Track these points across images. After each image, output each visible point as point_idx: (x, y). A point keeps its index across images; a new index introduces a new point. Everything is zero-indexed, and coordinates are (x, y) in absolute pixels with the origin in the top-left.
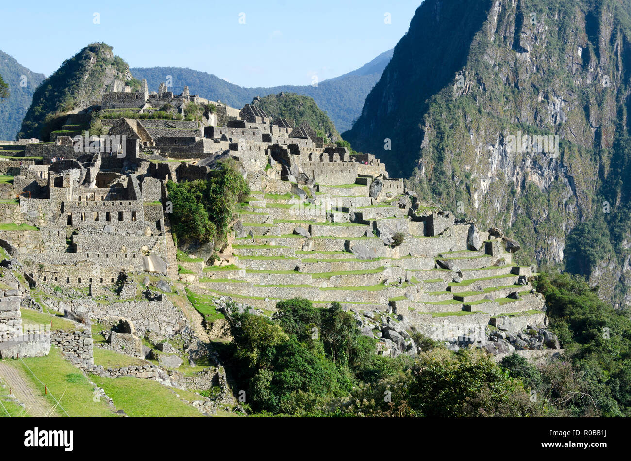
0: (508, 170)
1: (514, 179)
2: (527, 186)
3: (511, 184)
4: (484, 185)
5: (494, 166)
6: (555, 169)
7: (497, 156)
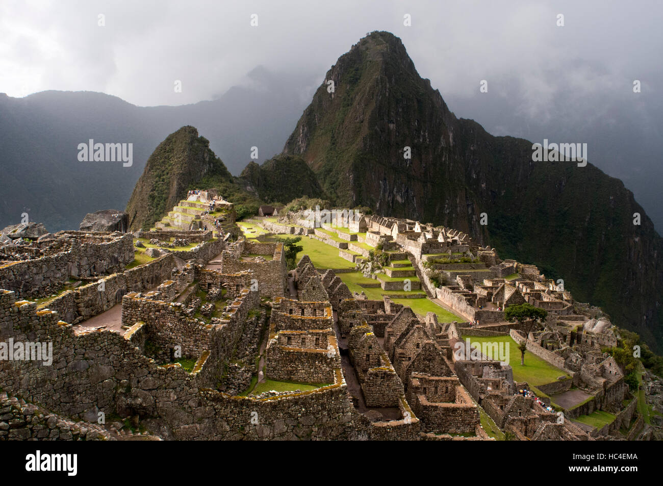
0: (387, 195)
1: (389, 199)
2: (395, 202)
3: (388, 202)
4: (378, 205)
5: (381, 192)
6: (407, 191)
7: (382, 186)
